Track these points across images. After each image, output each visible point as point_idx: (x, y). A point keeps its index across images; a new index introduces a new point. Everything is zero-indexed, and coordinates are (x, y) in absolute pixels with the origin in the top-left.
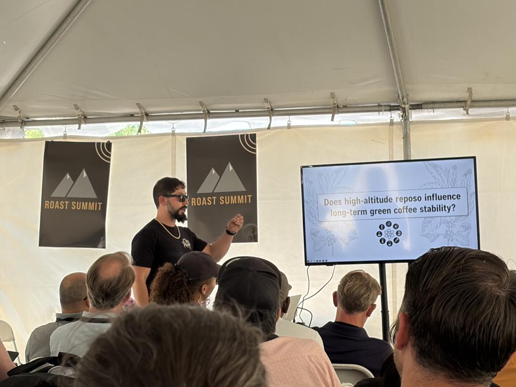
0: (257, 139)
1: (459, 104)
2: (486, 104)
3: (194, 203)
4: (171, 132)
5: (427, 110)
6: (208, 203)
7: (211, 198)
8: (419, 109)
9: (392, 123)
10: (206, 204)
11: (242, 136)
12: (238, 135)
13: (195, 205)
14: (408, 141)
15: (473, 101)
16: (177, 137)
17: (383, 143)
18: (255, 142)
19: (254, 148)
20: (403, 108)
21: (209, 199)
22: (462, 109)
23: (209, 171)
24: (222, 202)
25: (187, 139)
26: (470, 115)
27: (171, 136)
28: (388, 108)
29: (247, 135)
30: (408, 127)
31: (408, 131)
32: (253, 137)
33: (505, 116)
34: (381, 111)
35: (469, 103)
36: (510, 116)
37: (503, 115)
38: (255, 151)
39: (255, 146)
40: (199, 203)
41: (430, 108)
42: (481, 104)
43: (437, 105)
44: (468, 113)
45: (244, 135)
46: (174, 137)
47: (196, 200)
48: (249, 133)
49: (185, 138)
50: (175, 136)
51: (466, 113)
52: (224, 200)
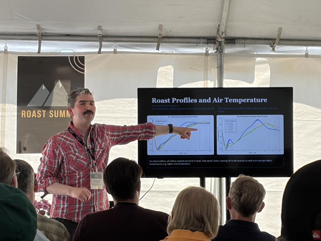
0: (85, 60)
1: (267, 41)
2: (290, 42)
3: (24, 115)
4: (4, 50)
5: (239, 45)
6: (38, 116)
7: (40, 112)
8: (232, 43)
9: (207, 54)
10: (36, 117)
11: (72, 58)
12: (68, 57)
13: (25, 117)
14: (222, 70)
15: (281, 40)
16: (9, 54)
17: (199, 71)
18: (84, 64)
19: (83, 69)
20: (219, 41)
21: (39, 112)
22: (269, 46)
23: (40, 86)
24: (51, 115)
25: (19, 57)
26: (275, 52)
27: (3, 54)
28: (205, 41)
29: (76, 57)
30: (222, 58)
31: (222, 62)
32: (82, 59)
33: (305, 54)
34: (200, 43)
35: (277, 41)
36: (309, 54)
37: (303, 52)
38: (83, 71)
39: (83, 67)
40: (29, 116)
41: (242, 43)
42: (286, 42)
43: (248, 41)
44: (274, 50)
45: (73, 57)
46: (6, 55)
47: (26, 112)
48: (78, 56)
49: (17, 56)
50: (8, 54)
51: (272, 49)
52: (53, 113)
